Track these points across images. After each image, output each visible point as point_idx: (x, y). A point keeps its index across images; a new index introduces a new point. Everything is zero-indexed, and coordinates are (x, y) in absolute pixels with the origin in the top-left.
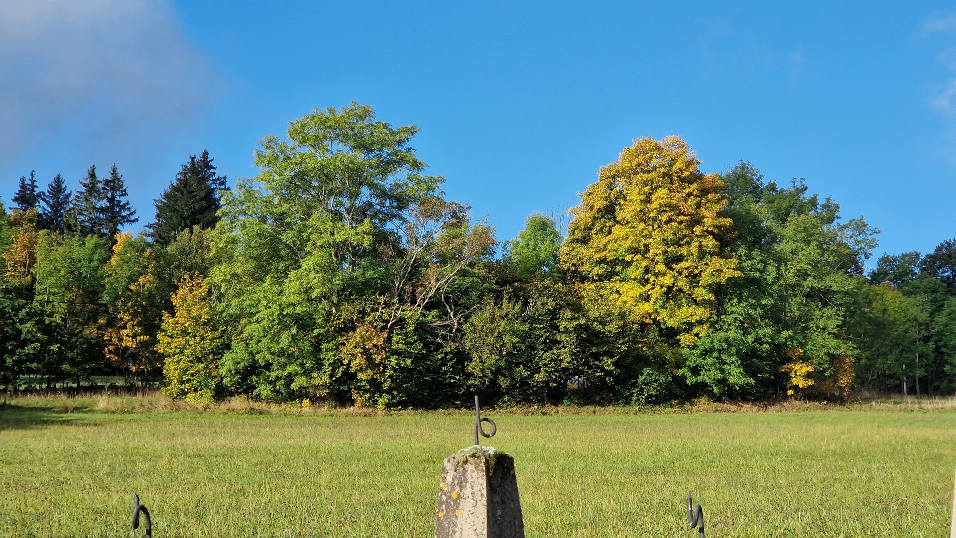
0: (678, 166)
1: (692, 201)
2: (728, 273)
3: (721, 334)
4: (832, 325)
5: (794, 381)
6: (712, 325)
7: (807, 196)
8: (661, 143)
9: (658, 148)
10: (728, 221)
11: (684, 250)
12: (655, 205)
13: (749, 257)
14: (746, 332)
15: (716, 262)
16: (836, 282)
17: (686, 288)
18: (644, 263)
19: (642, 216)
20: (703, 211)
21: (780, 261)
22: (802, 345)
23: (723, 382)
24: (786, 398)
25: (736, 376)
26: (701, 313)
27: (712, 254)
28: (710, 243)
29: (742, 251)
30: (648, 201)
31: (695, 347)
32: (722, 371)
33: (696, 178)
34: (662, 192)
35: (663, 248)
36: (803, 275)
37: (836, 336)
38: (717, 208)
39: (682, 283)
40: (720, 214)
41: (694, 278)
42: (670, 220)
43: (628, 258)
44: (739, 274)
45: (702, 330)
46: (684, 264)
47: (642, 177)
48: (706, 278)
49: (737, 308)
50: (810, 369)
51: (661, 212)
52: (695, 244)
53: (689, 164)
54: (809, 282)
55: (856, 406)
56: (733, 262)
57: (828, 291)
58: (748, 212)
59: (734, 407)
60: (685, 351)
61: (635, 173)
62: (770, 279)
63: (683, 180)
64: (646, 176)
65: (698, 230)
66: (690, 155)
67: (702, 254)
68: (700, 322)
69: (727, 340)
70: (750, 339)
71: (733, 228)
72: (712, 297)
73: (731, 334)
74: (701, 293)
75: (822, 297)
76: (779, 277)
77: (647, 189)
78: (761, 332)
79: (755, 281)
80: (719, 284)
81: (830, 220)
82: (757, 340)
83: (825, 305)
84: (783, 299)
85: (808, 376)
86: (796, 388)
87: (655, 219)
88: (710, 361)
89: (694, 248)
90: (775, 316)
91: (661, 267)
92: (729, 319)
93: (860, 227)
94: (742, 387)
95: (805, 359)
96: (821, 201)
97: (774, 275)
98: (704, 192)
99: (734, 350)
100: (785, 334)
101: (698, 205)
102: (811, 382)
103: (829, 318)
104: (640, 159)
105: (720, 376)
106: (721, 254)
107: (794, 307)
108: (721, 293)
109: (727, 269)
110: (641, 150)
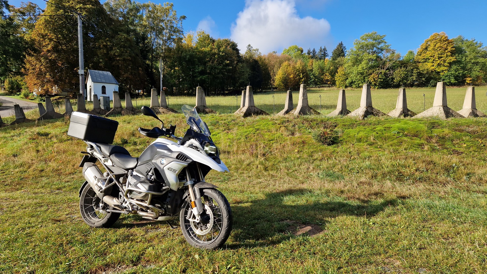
0: (443, 38)
1: (445, 45)
2: (453, 60)
3: (450, 72)
5: (467, 82)
6: (448, 70)
7: (475, 41)
8: (439, 33)
9: (438, 35)
10: (454, 49)
11: (443, 56)
14: (456, 72)
15: (450, 58)
16: (480, 60)
18: (433, 59)
19: (434, 49)
20: (448, 47)
21: (466, 56)
22: (470, 74)
23: (450, 82)
24: (465, 85)
25: (453, 81)
26: (446, 68)
27: (449, 56)
28: (449, 54)
29: (457, 55)
30: (435, 46)
31: (444, 75)
32: (450, 80)
33: (447, 40)
34: (439, 44)
36: (471, 59)
37: (479, 72)
38: (452, 46)
39: (442, 62)
40: (452, 48)
41: (445, 61)
42: (440, 50)
43: (429, 58)
44: (456, 60)
45: (446, 72)
46: (442, 59)
47: (434, 41)
48: (447, 61)
49: (454, 67)
50: (471, 79)
51: (438, 48)
52: (445, 54)
54: (473, 61)
55: (482, 86)
56: (454, 57)
58: (459, 46)
60: (441, 76)
62: (463, 61)
63: (444, 41)
65: (446, 51)
66: (446, 36)
67: (447, 56)
68: (446, 70)
69: (451, 74)
71: (455, 50)
72: (449, 65)
73: (452, 72)
74: (446, 64)
75: (477, 63)
76: (466, 60)
77: (435, 44)
78: (460, 72)
79: (459, 61)
80: (451, 62)
81: (480, 47)
83: (477, 65)
84: (466, 64)
87: (436, 50)
88: (447, 78)
90: (464, 68)
91: (437, 59)
92: (452, 69)
94: (454, 83)
95: (470, 77)
96: (479, 42)
97: (464, 60)
98: (449, 43)
99: (453, 76)
100: (466, 72)
102: (471, 82)
103: (478, 68)
104: (434, 37)
105: (449, 81)
106: (452, 56)
107: (469, 66)
108: (451, 64)
109: (453, 59)
110: (435, 35)
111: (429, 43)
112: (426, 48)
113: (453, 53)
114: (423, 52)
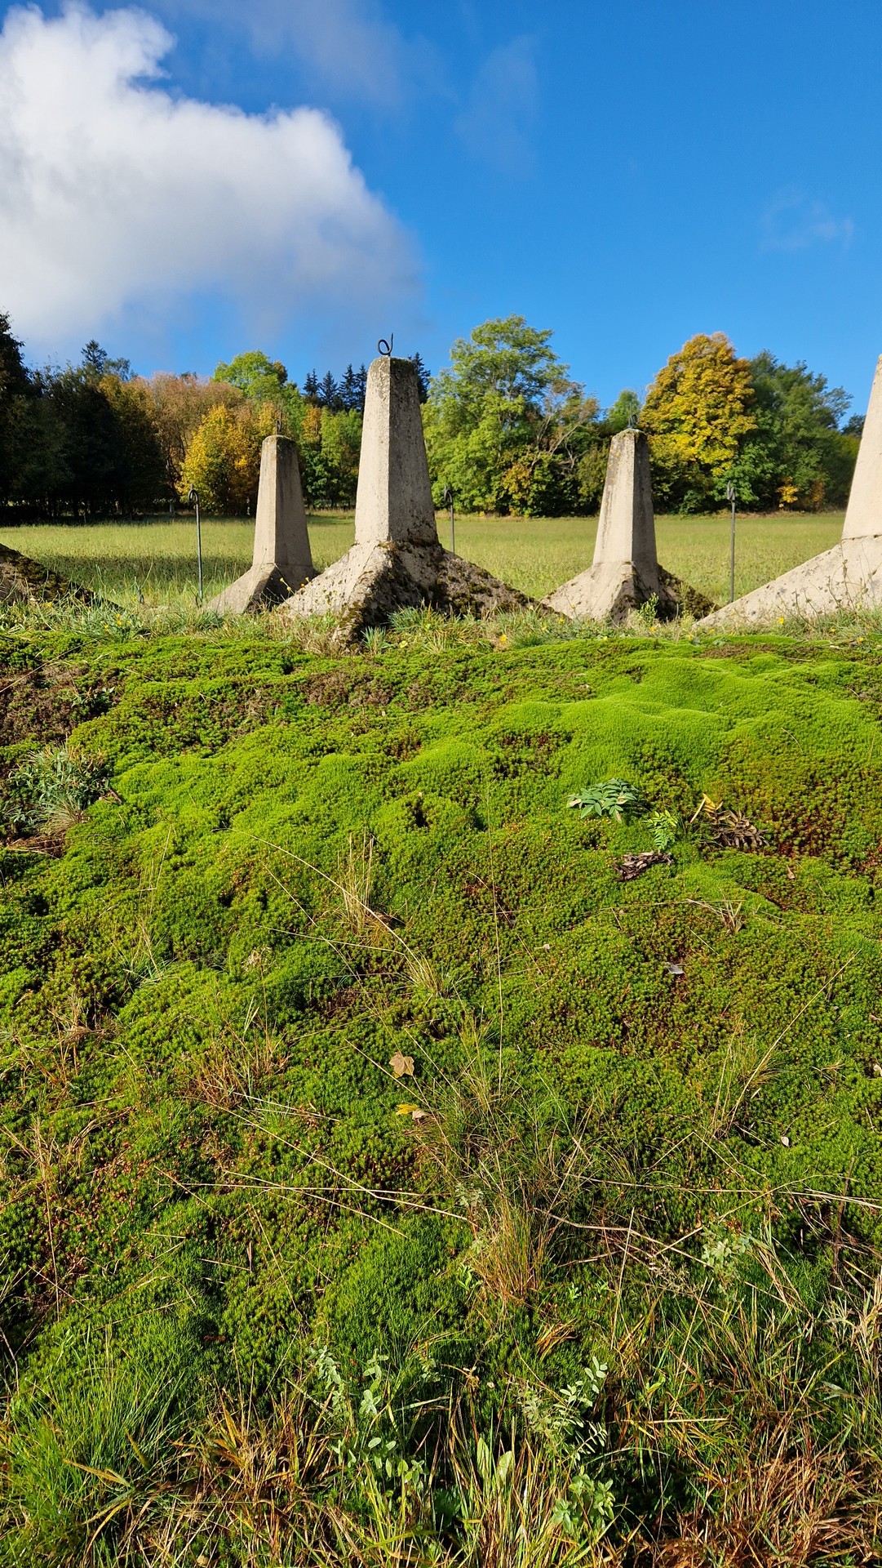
0: (721, 353)
1: (728, 378)
2: (748, 427)
3: (740, 468)
4: (813, 462)
5: (785, 498)
6: (735, 461)
7: (807, 372)
8: (711, 337)
9: (708, 341)
10: (751, 391)
11: (720, 412)
12: (703, 381)
13: (763, 415)
14: (756, 466)
15: (741, 419)
16: (819, 432)
17: (719, 437)
18: (694, 421)
19: (695, 389)
20: (735, 384)
21: (784, 417)
22: (792, 474)
23: (738, 499)
24: (778, 509)
25: (747, 495)
26: (728, 453)
27: (739, 414)
28: (738, 406)
29: (759, 411)
30: (699, 378)
31: (722, 477)
32: (739, 492)
33: (732, 361)
34: (709, 372)
35: (706, 410)
36: (797, 427)
37: (815, 469)
38: (745, 382)
39: (717, 434)
40: (746, 386)
41: (725, 431)
42: (713, 391)
43: (683, 418)
44: (755, 426)
45: (728, 465)
46: (719, 421)
47: (696, 361)
48: (733, 431)
49: (751, 450)
50: (796, 490)
51: (707, 385)
52: (728, 407)
53: (728, 351)
54: (802, 432)
56: (752, 419)
57: (812, 439)
58: (765, 384)
59: (744, 515)
60: (716, 479)
61: (692, 359)
62: (776, 430)
63: (723, 363)
64: (699, 361)
65: (730, 397)
66: (729, 346)
67: (732, 414)
68: (727, 460)
69: (743, 472)
70: (759, 471)
71: (754, 396)
72: (736, 443)
73: (747, 468)
74: (729, 440)
76: (780, 431)
77: (699, 370)
78: (766, 466)
79: (766, 432)
80: (741, 434)
81: (820, 390)
82: (763, 471)
83: (810, 448)
84: (782, 444)
85: (795, 494)
86: (785, 503)
87: (702, 391)
88: (732, 485)
89: (727, 411)
90: (775, 455)
91: (704, 423)
92: (746, 457)
93: (840, 394)
94: (751, 502)
95: (793, 484)
96: (815, 376)
97: (779, 427)
98: (737, 371)
99: (747, 478)
100: (782, 467)
101: (732, 380)
102: (795, 499)
103: (812, 457)
104: (696, 349)
105: (737, 495)
106: (744, 414)
107: (789, 450)
108: (742, 439)
109: (747, 424)
110: (697, 343)
111: (681, 368)
112: (673, 386)
113: (748, 405)
114: (664, 398)
